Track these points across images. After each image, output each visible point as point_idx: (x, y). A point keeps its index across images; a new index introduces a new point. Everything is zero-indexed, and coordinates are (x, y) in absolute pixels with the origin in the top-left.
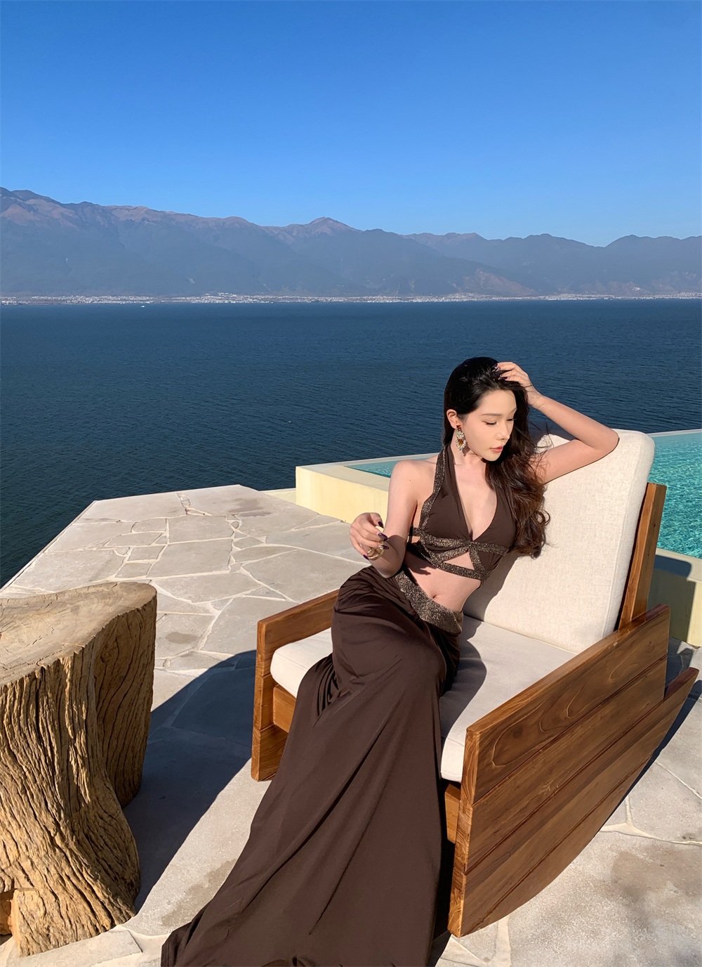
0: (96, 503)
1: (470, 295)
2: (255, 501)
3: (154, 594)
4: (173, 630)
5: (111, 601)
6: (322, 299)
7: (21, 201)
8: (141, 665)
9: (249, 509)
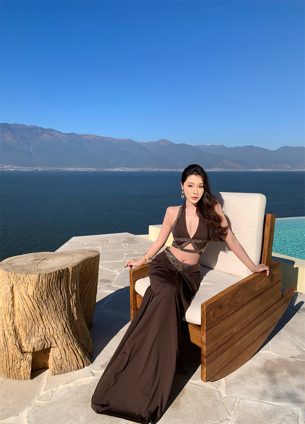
0: (74, 238)
1: (220, 169)
2: (133, 238)
3: (99, 253)
4: (102, 278)
5: (84, 254)
6: (161, 170)
7: (48, 132)
8: (94, 277)
9: (131, 241)
